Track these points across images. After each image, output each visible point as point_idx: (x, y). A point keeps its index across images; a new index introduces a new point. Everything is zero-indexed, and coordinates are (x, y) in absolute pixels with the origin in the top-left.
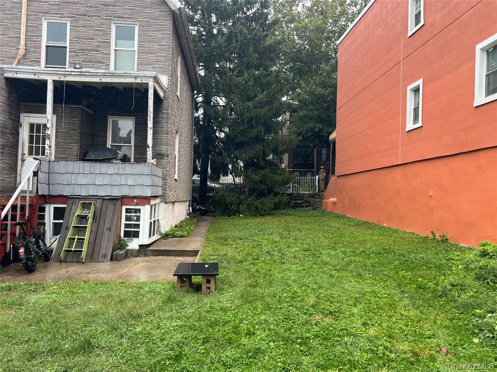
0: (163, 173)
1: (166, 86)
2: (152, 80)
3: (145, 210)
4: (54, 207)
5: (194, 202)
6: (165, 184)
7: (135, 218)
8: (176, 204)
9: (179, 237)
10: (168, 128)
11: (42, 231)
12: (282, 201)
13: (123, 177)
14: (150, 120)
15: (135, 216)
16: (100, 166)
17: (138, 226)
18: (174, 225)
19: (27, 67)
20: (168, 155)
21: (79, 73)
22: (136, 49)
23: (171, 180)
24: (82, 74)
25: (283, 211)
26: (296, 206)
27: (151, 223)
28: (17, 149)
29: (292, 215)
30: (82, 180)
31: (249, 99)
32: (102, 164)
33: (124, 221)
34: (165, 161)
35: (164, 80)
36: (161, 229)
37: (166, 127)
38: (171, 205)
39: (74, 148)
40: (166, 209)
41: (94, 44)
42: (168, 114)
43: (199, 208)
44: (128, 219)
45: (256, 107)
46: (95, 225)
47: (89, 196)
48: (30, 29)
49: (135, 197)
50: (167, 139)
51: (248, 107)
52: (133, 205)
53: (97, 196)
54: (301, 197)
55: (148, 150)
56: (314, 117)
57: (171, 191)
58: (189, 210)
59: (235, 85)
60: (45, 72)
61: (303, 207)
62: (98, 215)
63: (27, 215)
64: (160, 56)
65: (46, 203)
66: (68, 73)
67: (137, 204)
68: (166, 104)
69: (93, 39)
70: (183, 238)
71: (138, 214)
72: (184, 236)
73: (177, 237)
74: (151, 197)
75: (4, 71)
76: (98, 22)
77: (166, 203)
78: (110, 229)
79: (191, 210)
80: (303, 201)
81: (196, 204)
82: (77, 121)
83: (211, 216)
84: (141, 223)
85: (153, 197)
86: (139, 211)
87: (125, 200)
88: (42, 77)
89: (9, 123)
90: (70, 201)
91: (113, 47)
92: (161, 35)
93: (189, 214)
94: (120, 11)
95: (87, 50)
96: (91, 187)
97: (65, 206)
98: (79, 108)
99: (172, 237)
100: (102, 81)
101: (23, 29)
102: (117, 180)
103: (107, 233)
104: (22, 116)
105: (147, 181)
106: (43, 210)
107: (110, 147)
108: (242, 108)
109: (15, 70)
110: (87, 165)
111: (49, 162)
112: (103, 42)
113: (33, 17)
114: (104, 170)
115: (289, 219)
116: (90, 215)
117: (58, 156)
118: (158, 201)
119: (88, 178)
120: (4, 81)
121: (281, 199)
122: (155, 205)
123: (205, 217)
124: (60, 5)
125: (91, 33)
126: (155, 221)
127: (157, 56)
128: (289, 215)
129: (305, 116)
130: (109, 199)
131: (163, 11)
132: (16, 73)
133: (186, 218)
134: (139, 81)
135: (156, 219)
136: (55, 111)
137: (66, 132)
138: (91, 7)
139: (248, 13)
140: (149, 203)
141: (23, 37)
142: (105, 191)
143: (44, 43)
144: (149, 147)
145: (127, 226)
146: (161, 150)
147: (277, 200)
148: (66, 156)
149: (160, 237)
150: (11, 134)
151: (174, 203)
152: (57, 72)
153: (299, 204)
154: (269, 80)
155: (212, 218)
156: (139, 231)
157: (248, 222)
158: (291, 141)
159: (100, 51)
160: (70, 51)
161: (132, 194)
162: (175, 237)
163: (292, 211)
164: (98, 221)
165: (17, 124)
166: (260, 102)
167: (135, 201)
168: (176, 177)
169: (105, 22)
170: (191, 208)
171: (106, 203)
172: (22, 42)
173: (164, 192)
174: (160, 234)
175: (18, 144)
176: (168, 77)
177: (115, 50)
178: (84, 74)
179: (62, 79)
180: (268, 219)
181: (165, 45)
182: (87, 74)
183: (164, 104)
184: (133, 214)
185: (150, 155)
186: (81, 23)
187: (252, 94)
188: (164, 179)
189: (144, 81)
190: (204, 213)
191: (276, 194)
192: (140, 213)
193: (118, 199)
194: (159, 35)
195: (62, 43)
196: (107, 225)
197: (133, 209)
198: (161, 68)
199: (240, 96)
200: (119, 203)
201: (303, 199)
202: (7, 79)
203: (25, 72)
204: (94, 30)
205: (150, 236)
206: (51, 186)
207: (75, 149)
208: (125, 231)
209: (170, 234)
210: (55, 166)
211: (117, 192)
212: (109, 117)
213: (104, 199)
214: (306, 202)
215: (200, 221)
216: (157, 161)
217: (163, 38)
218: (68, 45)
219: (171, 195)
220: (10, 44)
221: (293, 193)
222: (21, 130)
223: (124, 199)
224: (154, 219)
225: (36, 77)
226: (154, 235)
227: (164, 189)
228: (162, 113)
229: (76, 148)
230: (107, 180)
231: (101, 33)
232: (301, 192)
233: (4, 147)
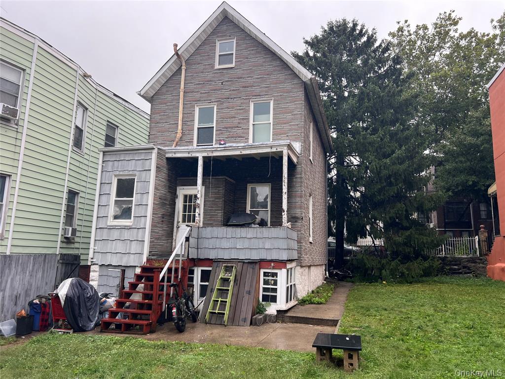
0: (298, 237)
1: (299, 152)
2: (286, 148)
3: (282, 274)
4: (202, 270)
5: (330, 266)
6: (300, 248)
7: (273, 282)
8: (312, 268)
9: (316, 304)
10: (302, 191)
11: (191, 292)
12: (433, 267)
13: (261, 241)
14: (285, 185)
15: (272, 280)
16: (241, 231)
17: (275, 290)
18: (310, 291)
19: (183, 148)
20: (302, 218)
21: (223, 149)
22: (271, 121)
23: (306, 243)
24: (226, 148)
25: (436, 279)
26: (453, 272)
27: (288, 288)
28: (174, 217)
29: (447, 283)
30: (225, 244)
31: (386, 156)
32: (242, 228)
33: (262, 285)
34: (299, 224)
35: (297, 146)
36: (298, 294)
37: (300, 190)
38: (307, 269)
39: (219, 214)
40: (302, 273)
41: (236, 121)
42: (301, 178)
43: (336, 273)
44: (266, 282)
45: (394, 164)
46: (236, 287)
47: (231, 259)
48: (186, 115)
49: (272, 261)
50: (302, 202)
51: (384, 164)
52: (270, 269)
53: (238, 259)
54: (457, 261)
55: (283, 214)
56: (465, 169)
57: (307, 254)
58: (326, 275)
59: (370, 143)
60: (196, 150)
61: (461, 273)
62: (238, 278)
63: (179, 277)
64: (293, 125)
65: (195, 266)
66: (215, 149)
67: (274, 268)
68: (300, 169)
69: (235, 117)
70: (321, 305)
71: (275, 278)
72: (321, 303)
73: (315, 303)
74: (287, 261)
75: (166, 153)
76: (239, 102)
77: (302, 267)
78: (249, 293)
79: (327, 275)
80: (460, 266)
81: (332, 268)
82: (222, 191)
83: (350, 282)
84: (278, 287)
85: (289, 260)
86: (275, 275)
87: (263, 264)
88: (194, 155)
89: (169, 196)
90: (215, 264)
91: (251, 122)
92: (293, 106)
93: (326, 279)
94: (257, 90)
95: (230, 128)
96: (233, 250)
97: (210, 269)
98: (223, 178)
99: (309, 304)
100: (242, 153)
101: (180, 116)
102: (256, 243)
103: (246, 297)
104: (178, 188)
105: (283, 244)
106: (192, 272)
107: (249, 213)
108: (378, 166)
109: (174, 151)
110: (230, 229)
111: (199, 228)
112: (243, 119)
113: (189, 105)
114: (244, 235)
115: (444, 288)
116: (231, 278)
117: (205, 222)
118: (294, 264)
119: (230, 242)
120: (165, 161)
121: (431, 264)
122: (291, 269)
123: (344, 283)
124: (209, 92)
125: (233, 113)
126: (291, 286)
127: (291, 125)
128: (443, 283)
129: (455, 169)
130: (249, 263)
131: (296, 84)
132: (175, 153)
133: (323, 283)
134: (274, 150)
135: (293, 283)
136: (203, 184)
137: (213, 201)
138: (233, 90)
139: (380, 72)
140: (285, 267)
141: (180, 123)
142: (245, 254)
143: (196, 126)
144: (284, 211)
145: (265, 290)
146: (295, 213)
147: (426, 264)
148: (211, 222)
149: (297, 302)
150: (170, 205)
151: (309, 267)
152: (206, 150)
153: (455, 269)
154: (406, 135)
155: (351, 284)
156: (276, 296)
157: (393, 290)
158: (439, 197)
159: (240, 127)
160: (216, 130)
161: (269, 258)
162: (312, 303)
163: (448, 279)
164: (238, 284)
165: (174, 196)
166: (398, 158)
167: (272, 264)
168: (311, 240)
169: (245, 101)
170: (327, 272)
171: (246, 265)
172: (180, 127)
173: (299, 255)
174: (298, 300)
175: (174, 214)
176: (300, 144)
177: (254, 125)
178: (228, 148)
179: (209, 155)
180: (417, 288)
181: (297, 114)
182: (230, 148)
183: (298, 169)
184: (270, 278)
185: (285, 219)
186: (225, 105)
187: (388, 150)
188: (299, 242)
189: (278, 150)
190: (342, 278)
191: (425, 258)
192: (277, 277)
193: (256, 263)
194: (292, 106)
195: (210, 124)
196: (247, 288)
197: (270, 273)
198: (294, 135)
199: (375, 154)
200: (257, 266)
201: (460, 264)
202: (168, 159)
203: (182, 152)
204: (236, 109)
205: (287, 302)
206: (199, 250)
207: (220, 215)
208: (263, 295)
209: (307, 300)
210: (203, 232)
211: (255, 256)
212: (248, 184)
213: (244, 263)
214: (464, 267)
215: (338, 287)
216: (292, 225)
217: (296, 108)
218: (214, 125)
219: (307, 259)
220: (171, 130)
221: (447, 257)
222: (177, 201)
223: (262, 263)
224: (291, 284)
225: (189, 155)
226: (291, 300)
227: (299, 253)
228: (296, 178)
229: (220, 214)
230: (246, 244)
231: (242, 111)
232: (457, 255)
233: (164, 216)
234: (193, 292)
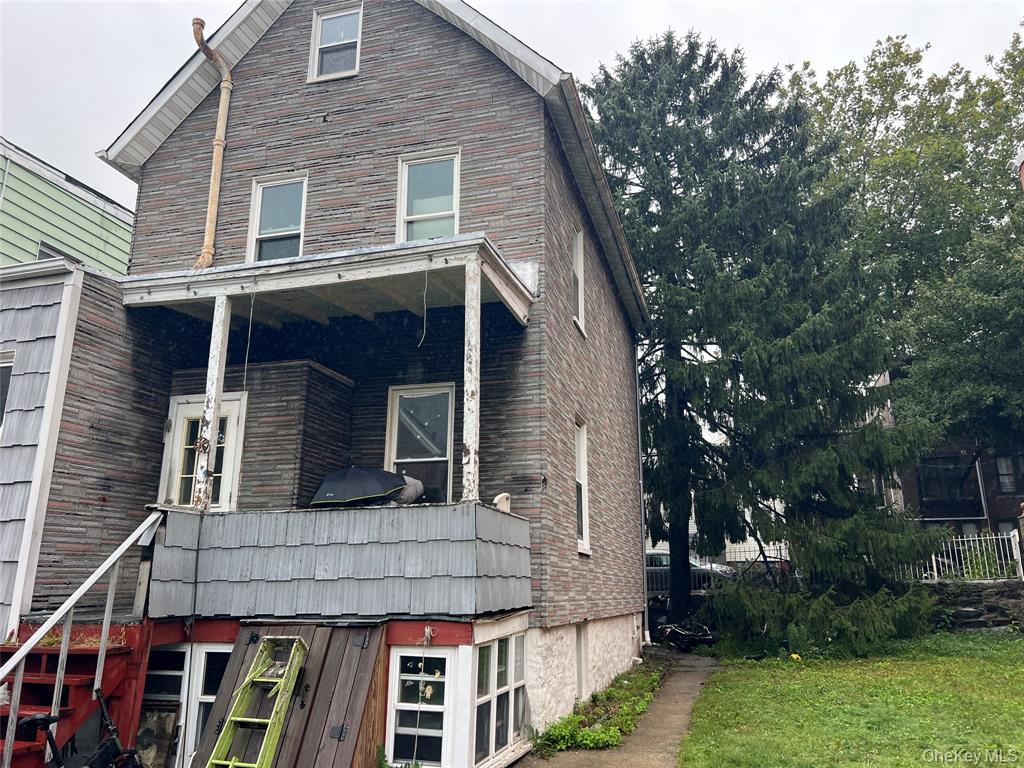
0: (532, 536)
1: (534, 290)
2: (473, 256)
3: (460, 663)
4: (210, 656)
5: (654, 616)
6: (539, 571)
7: (429, 691)
8: (592, 631)
9: (591, 749)
10: (542, 401)
11: (170, 730)
12: (917, 610)
13: (392, 553)
14: (470, 370)
15: (427, 683)
16: (331, 522)
17: (436, 720)
18: (586, 697)
19: (171, 274)
20: (545, 480)
22: (456, 210)
23: (563, 557)
24: (294, 268)
25: (928, 643)
26: (959, 624)
27: (483, 711)
28: (156, 489)
29: (958, 653)
30: (282, 566)
31: (780, 331)
32: (352, 512)
33: (395, 704)
34: (537, 498)
35: (528, 273)
36: (534, 717)
37: (536, 399)
38: (570, 636)
39: (285, 475)
40: (549, 649)
41: (359, 215)
42: (540, 362)
43: (673, 631)
44: (409, 692)
45: (804, 349)
46: (300, 715)
47: (297, 616)
48: (226, 209)
49: (426, 619)
50: (542, 433)
51: (780, 351)
52: (421, 646)
53: (319, 616)
54: (974, 594)
55: (465, 460)
56: (969, 370)
57: (566, 589)
58: (644, 640)
59: (739, 301)
60: (209, 277)
61: (984, 624)
62: (311, 680)
63: (97, 685)
64: (518, 216)
65: (186, 639)
66: (262, 271)
67: (432, 643)
68: (536, 336)
69: (357, 205)
70: (604, 755)
71: (436, 678)
72: (606, 746)
73: (586, 747)
74: (477, 616)
75: (123, 292)
76: (366, 163)
77: (545, 630)
78: (340, 734)
79: (648, 639)
80: (981, 608)
81: (663, 619)
82: (296, 402)
83: (707, 655)
84: (447, 708)
85: (489, 615)
86: (438, 665)
87: (399, 630)
88: (203, 293)
89: (135, 423)
90: (245, 635)
91: (402, 215)
92: (517, 165)
93: (643, 652)
94: (417, 128)
95: (342, 233)
96: (304, 586)
97: (227, 649)
98: (302, 366)
99: (568, 748)
100: (343, 280)
101: (212, 209)
102: (377, 561)
103: (329, 746)
104: (174, 401)
105: (462, 561)
106: (178, 662)
107: (393, 470)
108: (764, 356)
109: (146, 284)
111: (202, 516)
112: (379, 208)
113: (235, 182)
114: (339, 535)
115: (957, 667)
116: (281, 682)
117: (245, 500)
118: (512, 626)
119: (297, 558)
120: (121, 315)
121: (913, 605)
122: (503, 642)
123: (689, 660)
124: (289, 145)
125: (351, 193)
126: (503, 699)
127: (509, 217)
128: (948, 654)
129: (944, 371)
130: (351, 627)
131: (520, 105)
132: (149, 290)
133: (635, 663)
134: (438, 264)
135: (511, 686)
137: (270, 434)
138: (354, 134)
139: (756, 146)
140: (469, 640)
141: (210, 227)
142: (341, 599)
143: (253, 234)
144: (468, 452)
145: (405, 718)
146: (525, 467)
147: (902, 607)
148: (262, 500)
149: (529, 746)
150: (139, 449)
151: (581, 626)
152: (236, 274)
153: (968, 615)
154: (831, 281)
155: (708, 661)
156: (440, 739)
157: (823, 682)
158: (921, 432)
159: (371, 230)
160: (306, 243)
161: (417, 610)
162: (576, 746)
163: (953, 641)
164: (307, 707)
165: (160, 422)
166: (813, 334)
167: (428, 630)
168: (584, 545)
169: (385, 160)
170: (647, 633)
171: (341, 635)
172: (208, 239)
173: (537, 594)
174: (533, 735)
175: (159, 478)
176: (537, 266)
177: (410, 223)
178: (300, 266)
179: (247, 291)
180: (885, 673)
181: (527, 186)
182: (307, 266)
183: (530, 338)
184: (422, 677)
185: (471, 477)
186: (332, 174)
187: (786, 318)
188: (535, 552)
189: (453, 263)
190: (686, 646)
191: (899, 589)
192: (443, 673)
193: (375, 626)
194: (512, 165)
195: (292, 227)
196: (335, 719)
197: (419, 659)
198: (520, 244)
199: (755, 325)
200: (378, 638)
201: (980, 602)
203: (166, 288)
204: (360, 184)
205: (481, 751)
206: (201, 587)
207: (288, 477)
208: (398, 737)
209: (563, 738)
210: (215, 530)
211: (373, 604)
212: (391, 388)
213: (335, 627)
214: (991, 609)
215: (672, 674)
216: (513, 501)
217: (522, 171)
218: (302, 230)
219: (566, 604)
221: (946, 585)
222: (168, 439)
223: (392, 627)
224: (503, 690)
225: (191, 295)
226: (501, 742)
227: (537, 586)
228: (526, 363)
229: (291, 474)
230: (346, 565)
231: (375, 187)
232: (971, 580)
233: (109, 483)
234: (177, 729)
